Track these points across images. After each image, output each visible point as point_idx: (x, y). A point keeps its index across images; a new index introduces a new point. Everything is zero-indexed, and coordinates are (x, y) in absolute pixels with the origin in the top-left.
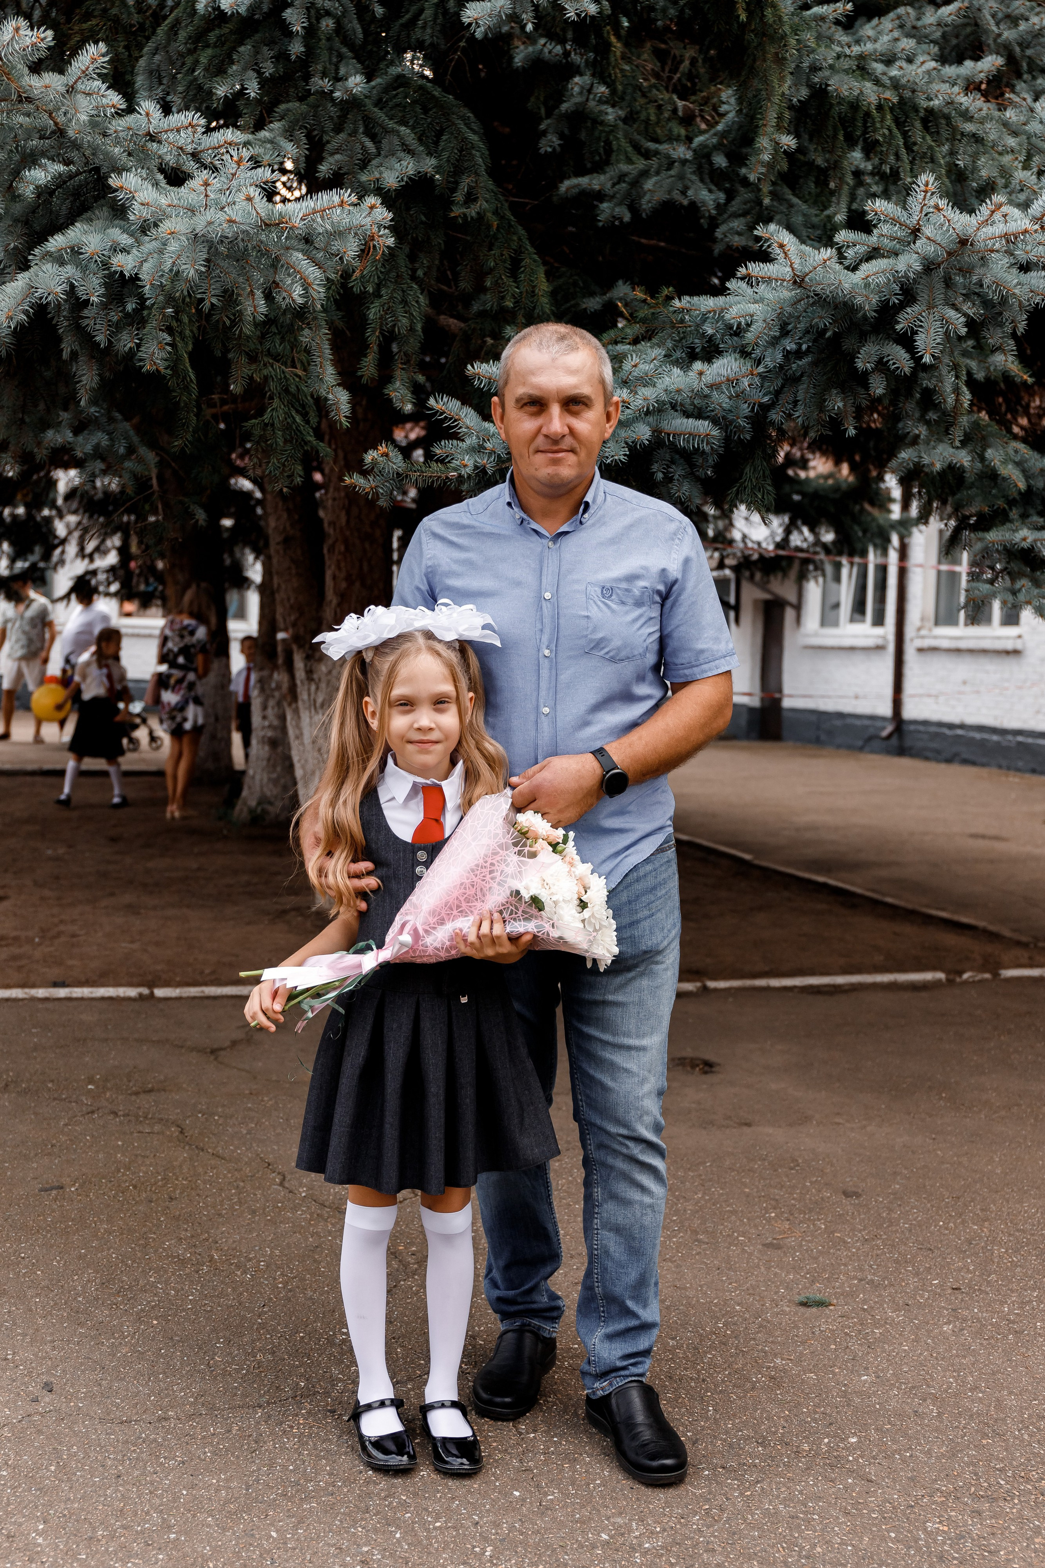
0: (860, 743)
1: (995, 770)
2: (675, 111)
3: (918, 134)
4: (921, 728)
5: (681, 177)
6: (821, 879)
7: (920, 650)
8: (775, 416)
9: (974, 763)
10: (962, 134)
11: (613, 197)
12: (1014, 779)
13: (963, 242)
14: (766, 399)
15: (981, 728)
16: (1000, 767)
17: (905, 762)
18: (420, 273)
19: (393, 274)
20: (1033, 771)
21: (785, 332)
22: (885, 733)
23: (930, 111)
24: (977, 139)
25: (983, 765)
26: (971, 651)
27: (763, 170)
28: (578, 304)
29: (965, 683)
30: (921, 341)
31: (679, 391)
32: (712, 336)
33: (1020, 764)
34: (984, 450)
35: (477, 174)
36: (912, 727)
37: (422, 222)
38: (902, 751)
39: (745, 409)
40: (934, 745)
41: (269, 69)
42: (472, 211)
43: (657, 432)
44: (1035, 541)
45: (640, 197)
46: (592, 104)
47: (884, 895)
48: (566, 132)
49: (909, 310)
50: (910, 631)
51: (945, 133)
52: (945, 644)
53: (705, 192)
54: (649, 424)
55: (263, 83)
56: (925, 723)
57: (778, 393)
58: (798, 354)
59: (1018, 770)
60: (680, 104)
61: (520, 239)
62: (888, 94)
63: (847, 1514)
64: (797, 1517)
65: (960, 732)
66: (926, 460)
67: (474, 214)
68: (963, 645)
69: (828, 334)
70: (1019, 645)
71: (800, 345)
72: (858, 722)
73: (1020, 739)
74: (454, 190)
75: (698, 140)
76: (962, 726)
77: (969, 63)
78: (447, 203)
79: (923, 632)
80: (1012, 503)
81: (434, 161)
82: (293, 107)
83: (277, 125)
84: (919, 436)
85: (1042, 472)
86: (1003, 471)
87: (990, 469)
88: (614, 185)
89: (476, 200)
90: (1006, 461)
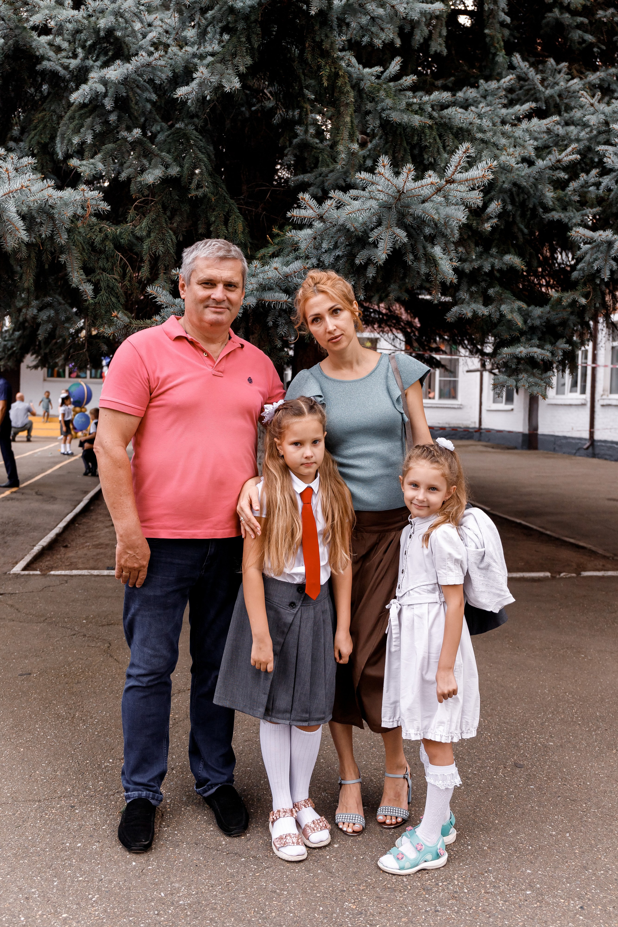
0: (574, 451)
4: (603, 444)
7: (602, 406)
13: (399, 192)
17: (595, 461)
22: (585, 446)
31: (269, 279)
34: (500, 307)
35: (202, 174)
36: (598, 444)
37: (177, 200)
38: (593, 455)
40: (608, 452)
41: (98, 128)
42: (200, 193)
43: (259, 301)
46: (309, 138)
49: (377, 230)
50: (597, 397)
54: (256, 297)
55: (95, 136)
56: (605, 441)
61: (230, 206)
62: (426, 121)
66: (464, 312)
72: (573, 441)
74: (190, 183)
78: (188, 190)
79: (603, 397)
80: (519, 334)
81: (178, 169)
82: (110, 146)
83: (99, 156)
84: (465, 299)
85: (540, 317)
86: (509, 317)
87: (502, 316)
88: (316, 178)
89: (202, 187)
90: (512, 311)
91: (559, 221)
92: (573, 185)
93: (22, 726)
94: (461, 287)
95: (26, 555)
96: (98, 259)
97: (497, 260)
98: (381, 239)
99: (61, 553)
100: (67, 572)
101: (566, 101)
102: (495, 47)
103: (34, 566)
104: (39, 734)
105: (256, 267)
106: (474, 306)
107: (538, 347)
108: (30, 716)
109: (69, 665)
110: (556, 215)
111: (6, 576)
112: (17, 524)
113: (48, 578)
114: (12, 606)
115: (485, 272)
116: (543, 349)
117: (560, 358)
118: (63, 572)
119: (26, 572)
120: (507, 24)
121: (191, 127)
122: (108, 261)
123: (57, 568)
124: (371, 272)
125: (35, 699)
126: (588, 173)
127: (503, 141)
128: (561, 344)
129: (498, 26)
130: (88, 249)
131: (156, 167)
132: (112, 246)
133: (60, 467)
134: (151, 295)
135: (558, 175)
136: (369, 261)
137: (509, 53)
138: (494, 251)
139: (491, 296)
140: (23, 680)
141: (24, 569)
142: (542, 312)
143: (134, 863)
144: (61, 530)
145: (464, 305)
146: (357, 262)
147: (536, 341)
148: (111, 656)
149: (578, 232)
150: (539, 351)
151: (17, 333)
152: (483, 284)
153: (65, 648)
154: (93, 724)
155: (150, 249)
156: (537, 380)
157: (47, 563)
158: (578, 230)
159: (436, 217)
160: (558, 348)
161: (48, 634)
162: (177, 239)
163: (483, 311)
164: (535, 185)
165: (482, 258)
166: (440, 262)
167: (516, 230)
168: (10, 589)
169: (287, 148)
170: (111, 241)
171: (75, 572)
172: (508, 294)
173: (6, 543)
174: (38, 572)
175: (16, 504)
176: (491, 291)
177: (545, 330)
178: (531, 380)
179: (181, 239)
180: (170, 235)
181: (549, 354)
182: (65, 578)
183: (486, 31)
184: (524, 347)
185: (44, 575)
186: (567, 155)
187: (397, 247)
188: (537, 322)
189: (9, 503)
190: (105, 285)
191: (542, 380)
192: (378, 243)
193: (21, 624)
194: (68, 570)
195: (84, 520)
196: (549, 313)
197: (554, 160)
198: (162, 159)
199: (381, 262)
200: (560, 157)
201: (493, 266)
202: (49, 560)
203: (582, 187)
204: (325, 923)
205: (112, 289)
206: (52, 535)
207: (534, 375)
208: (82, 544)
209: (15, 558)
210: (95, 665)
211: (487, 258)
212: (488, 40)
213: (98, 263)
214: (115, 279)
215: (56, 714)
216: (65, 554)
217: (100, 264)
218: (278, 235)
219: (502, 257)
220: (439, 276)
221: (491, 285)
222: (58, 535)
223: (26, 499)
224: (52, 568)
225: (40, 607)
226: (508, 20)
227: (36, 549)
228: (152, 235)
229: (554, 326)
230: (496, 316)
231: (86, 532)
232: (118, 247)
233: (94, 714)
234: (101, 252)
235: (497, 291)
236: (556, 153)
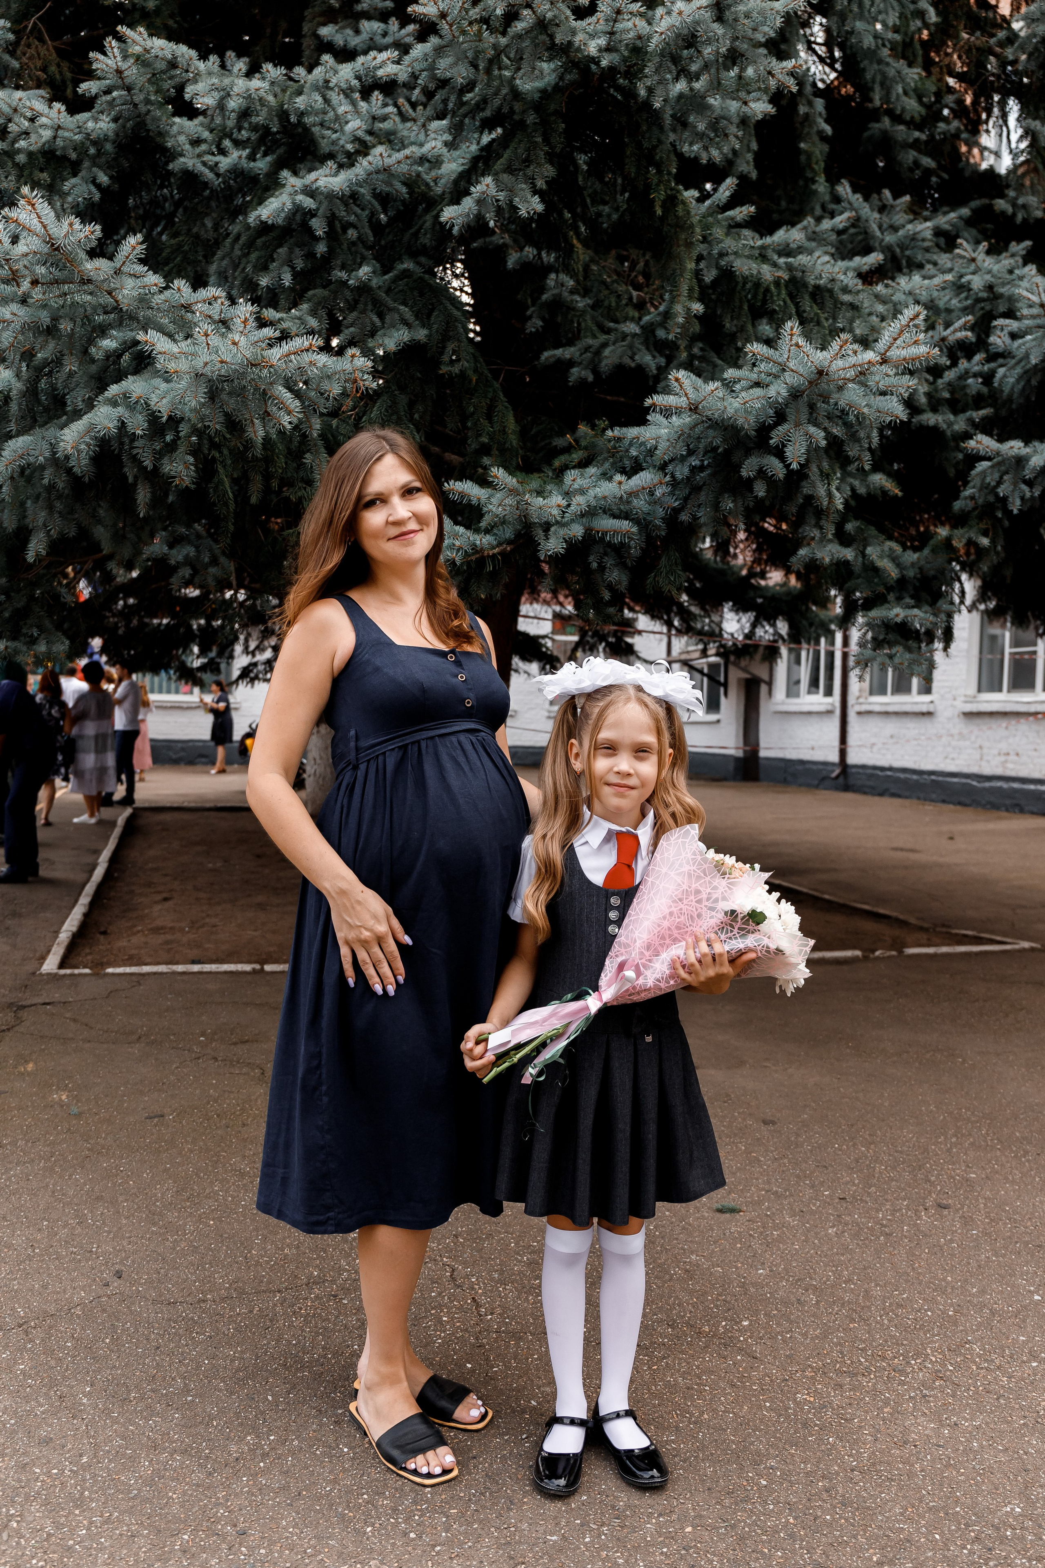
0: (816, 782)
1: (915, 801)
2: (631, 298)
3: (807, 304)
4: (861, 771)
5: (631, 347)
7: (859, 713)
8: (684, 517)
9: (899, 796)
10: (842, 303)
11: (580, 363)
12: (929, 807)
13: (820, 373)
14: (677, 504)
15: (904, 770)
16: (919, 798)
17: (849, 796)
18: (416, 416)
19: (394, 417)
20: (944, 801)
21: (691, 452)
22: (834, 775)
23: (817, 287)
24: (853, 307)
25: (906, 797)
26: (896, 714)
27: (679, 330)
28: (550, 443)
29: (892, 737)
30: (789, 451)
31: (605, 498)
32: (637, 457)
33: (934, 796)
34: (865, 548)
35: (459, 341)
36: (854, 770)
38: (847, 788)
39: (660, 512)
40: (871, 783)
41: (300, 264)
42: (456, 369)
43: (588, 531)
44: (906, 617)
45: (600, 361)
46: (565, 294)
47: (823, 893)
48: (547, 316)
49: (780, 428)
50: (851, 700)
51: (829, 304)
52: (877, 708)
53: (648, 358)
54: (583, 525)
55: (295, 275)
56: (864, 767)
57: (686, 499)
58: (702, 468)
59: (932, 801)
60: (635, 294)
61: (495, 391)
62: (780, 273)
63: (733, 1386)
64: (692, 1388)
65: (889, 773)
66: (819, 555)
67: (457, 371)
68: (890, 709)
69: (720, 450)
70: (931, 708)
71: (702, 461)
72: (814, 767)
73: (933, 777)
74: (442, 353)
75: (647, 318)
76: (891, 769)
77: (857, 259)
78: (438, 364)
79: (861, 700)
80: (890, 589)
81: (426, 332)
82: (318, 292)
83: (305, 306)
84: (814, 538)
85: (913, 564)
86: (878, 563)
87: (869, 563)
88: (581, 355)
89: (459, 361)
90: (883, 557)
92: (949, 375)
95: (52, 946)
97: (858, 482)
100: (134, 969)
101: (907, 253)
102: (813, 170)
103: (75, 961)
106: (830, 547)
107: (915, 608)
110: (933, 418)
111: (38, 978)
113: (109, 980)
116: (921, 611)
118: (129, 970)
119: (67, 971)
120: (827, 135)
123: (113, 964)
126: (969, 358)
129: (816, 139)
131: (394, 327)
137: (833, 180)
139: (852, 534)
141: (62, 966)
142: (917, 558)
145: (816, 547)
149: (980, 442)
150: (915, 613)
156: (914, 655)
157: (94, 957)
158: (979, 438)
161: (157, 1059)
163: (848, 554)
168: (57, 996)
172: (873, 531)
174: (86, 971)
176: (849, 528)
177: (920, 585)
182: (137, 978)
183: (802, 145)
185: (98, 974)
186: (955, 332)
196: (926, 559)
197: (937, 338)
198: (399, 313)
200: (945, 333)
201: (852, 490)
209: (37, 949)
211: (845, 477)
212: (803, 158)
219: (866, 476)
221: (848, 517)
226: (828, 129)
230: (859, 563)
235: (858, 527)
236: (941, 328)
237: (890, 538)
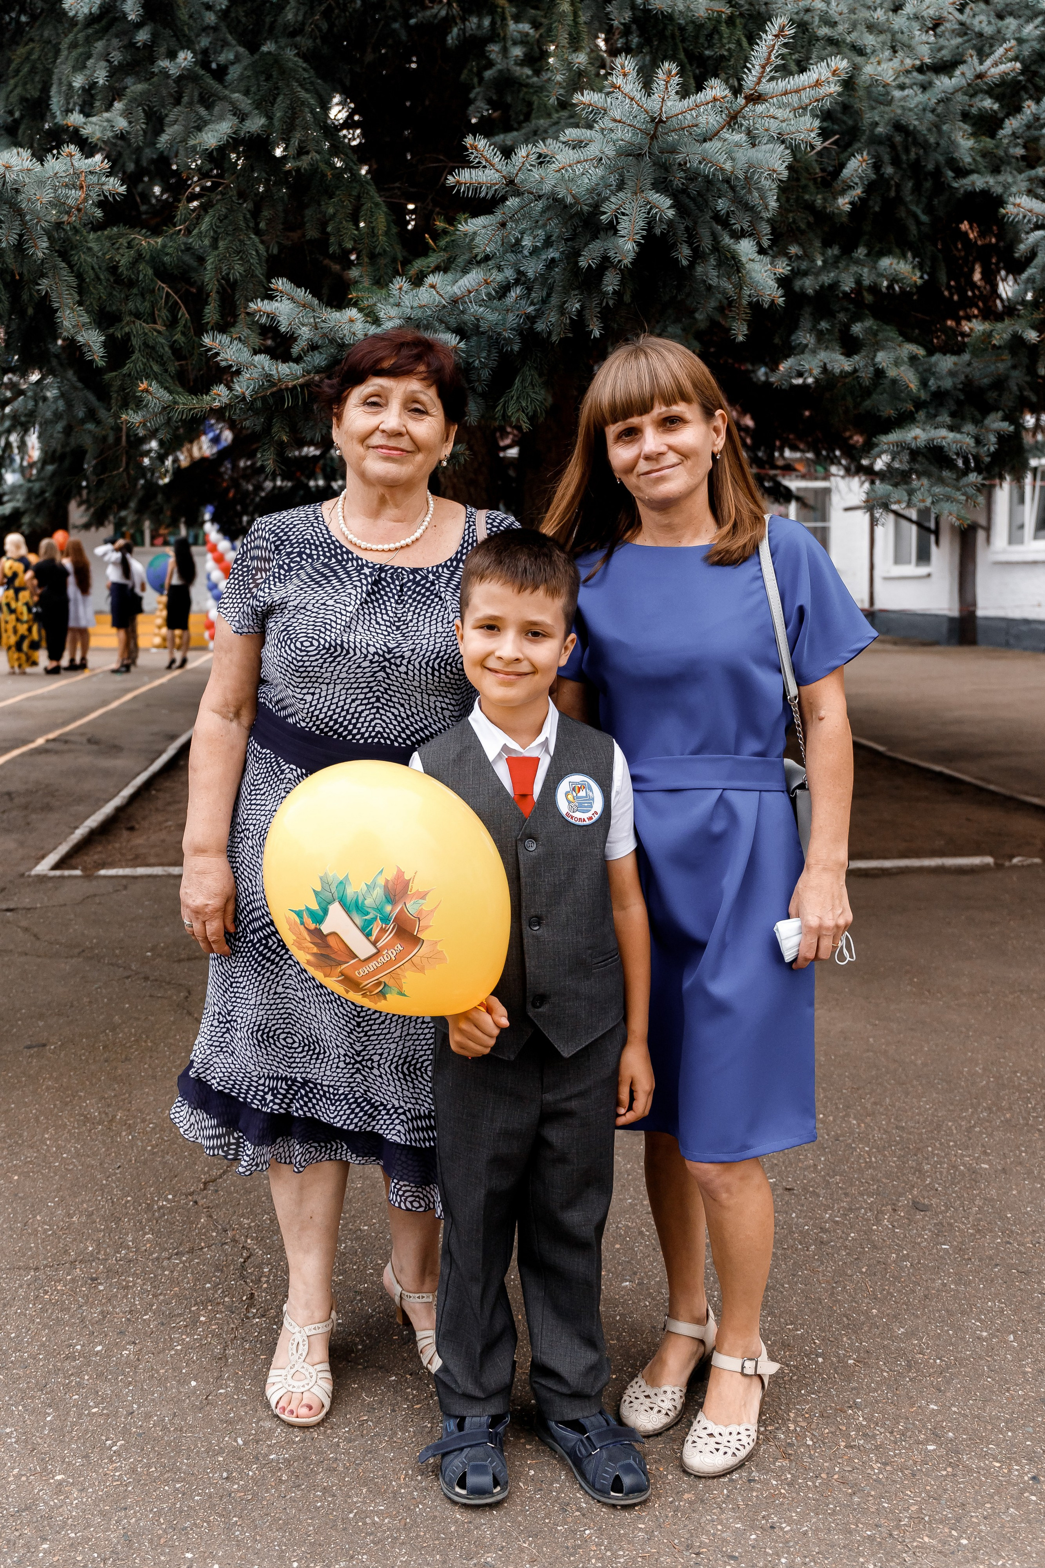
6: (937, 768)
14: (531, 309)
18: (262, 225)
34: (875, 356)
39: (512, 321)
41: (117, 58)
46: (514, 67)
48: (493, 96)
55: (111, 70)
57: (544, 303)
61: (361, 186)
67: (305, 165)
80: (915, 406)
81: (263, 121)
82: (139, 88)
83: (118, 105)
84: (806, 345)
85: (953, 374)
86: (892, 373)
87: (879, 373)
89: (307, 153)
90: (897, 363)
91: (985, 193)
92: (1012, 124)
93: (21, 1136)
94: (801, 324)
95: (60, 844)
96: (127, 298)
97: (866, 270)
98: (623, 214)
99: (124, 840)
100: (127, 871)
103: (74, 862)
104: (48, 1151)
105: (400, 289)
106: (823, 355)
107: (951, 429)
108: (37, 1119)
109: (113, 1029)
110: (979, 182)
111: (22, 880)
112: (51, 791)
113: (94, 883)
114: (26, 930)
115: (845, 293)
116: (959, 431)
117: (992, 449)
118: (121, 872)
119: (58, 873)
121: (290, 53)
122: (144, 300)
123: (112, 865)
124: (611, 283)
125: (48, 1089)
126: (1039, 100)
127: (870, 40)
128: (994, 422)
130: (108, 280)
131: (221, 118)
132: (150, 272)
133: (135, 698)
134: (210, 349)
135: (980, 104)
136: (605, 262)
138: (861, 252)
139: (857, 338)
140: (31, 1056)
141: (56, 866)
142: (955, 364)
143: (193, 1383)
144: (125, 801)
145: (806, 355)
146: (583, 263)
147: (946, 419)
148: (189, 1013)
149: (1019, 205)
150: (951, 435)
151: (50, 468)
152: (842, 317)
153: (111, 999)
154: (145, 1132)
155: (218, 269)
156: (948, 489)
157: (96, 857)
158: (1018, 201)
159: (728, 166)
160: (988, 430)
161: (83, 977)
162: (267, 251)
163: (840, 363)
164: (937, 127)
165: (838, 268)
166: (749, 266)
167: (903, 215)
168: (27, 902)
169: (474, 88)
170: (147, 263)
171: (141, 871)
172: (891, 333)
173: (28, 824)
174: (78, 872)
175: (53, 759)
176: (857, 329)
177: (962, 397)
178: (937, 490)
179: (275, 251)
180: (254, 244)
181: (971, 442)
182: (124, 882)
184: (924, 430)
185: (88, 876)
186: (995, 64)
187: (658, 231)
188: (947, 384)
189: (41, 759)
190: (140, 342)
191: (958, 489)
192: (618, 223)
193: (39, 960)
194: (131, 867)
195: (167, 784)
196: (969, 364)
197: (970, 75)
198: (232, 103)
199: (627, 261)
200: (983, 68)
201: (859, 282)
202: (100, 852)
203: (1029, 126)
204: (538, 1500)
205: (153, 348)
206: (108, 809)
207: (941, 481)
208: (160, 823)
209: (42, 848)
210: (158, 1030)
211: (848, 265)
213: (126, 304)
214: (159, 332)
215: (82, 1115)
216: (128, 841)
217: (131, 305)
218: (445, 232)
219: (876, 262)
220: (746, 291)
221: (857, 317)
222: (119, 810)
223: (70, 751)
224: (104, 865)
225: (75, 930)
227: (80, 833)
228: (221, 244)
229: (982, 391)
230: (866, 375)
231: (169, 804)
232: (162, 273)
233: (149, 1114)
234: (131, 284)
235: (870, 328)
236: (976, 60)
237: (909, 339)
